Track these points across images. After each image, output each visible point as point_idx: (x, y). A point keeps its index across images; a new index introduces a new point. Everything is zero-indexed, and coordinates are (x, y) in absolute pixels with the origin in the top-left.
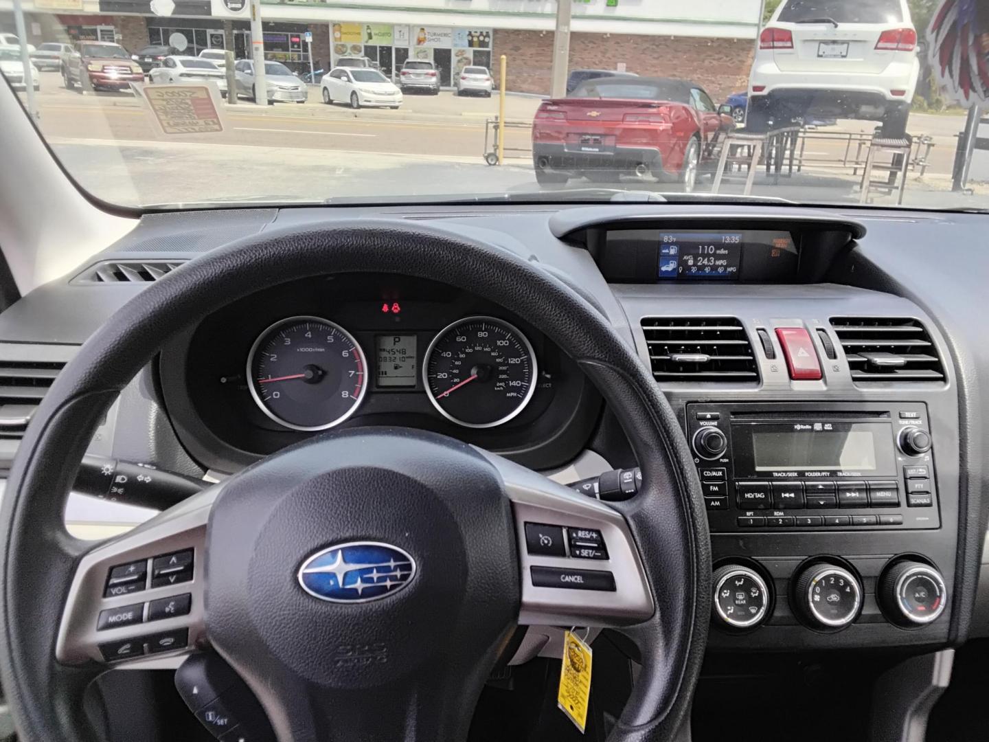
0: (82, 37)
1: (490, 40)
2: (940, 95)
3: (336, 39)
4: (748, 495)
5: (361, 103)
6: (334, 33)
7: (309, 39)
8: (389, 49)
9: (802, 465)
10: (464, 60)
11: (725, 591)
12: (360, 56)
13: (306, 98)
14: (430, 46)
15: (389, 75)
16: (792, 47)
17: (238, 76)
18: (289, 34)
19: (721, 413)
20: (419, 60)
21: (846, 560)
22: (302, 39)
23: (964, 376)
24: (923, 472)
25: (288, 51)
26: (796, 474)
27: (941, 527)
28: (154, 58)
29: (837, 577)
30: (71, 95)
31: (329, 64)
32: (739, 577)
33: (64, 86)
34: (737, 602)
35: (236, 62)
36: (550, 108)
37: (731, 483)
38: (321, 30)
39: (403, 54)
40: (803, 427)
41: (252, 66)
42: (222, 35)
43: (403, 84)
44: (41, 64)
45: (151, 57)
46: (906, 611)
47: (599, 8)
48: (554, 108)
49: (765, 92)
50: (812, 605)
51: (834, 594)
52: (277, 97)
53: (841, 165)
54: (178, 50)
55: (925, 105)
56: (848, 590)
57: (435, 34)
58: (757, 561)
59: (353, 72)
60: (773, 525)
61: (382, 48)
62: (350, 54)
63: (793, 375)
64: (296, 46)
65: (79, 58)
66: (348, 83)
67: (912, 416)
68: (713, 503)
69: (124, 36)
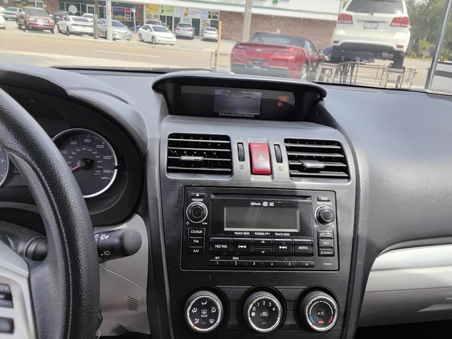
0: (27, 5)
1: (218, 16)
2: (422, 51)
3: (147, 12)
4: (217, 246)
5: (157, 42)
6: (146, 8)
7: (134, 11)
8: (171, 17)
9: (253, 227)
10: (206, 24)
11: (194, 309)
12: (158, 20)
13: (131, 38)
14: (191, 17)
15: (171, 30)
16: (352, 23)
17: (99, 26)
18: (125, 8)
19: (206, 193)
20: (185, 23)
21: (276, 289)
22: (131, 11)
23: (361, 176)
24: (330, 234)
25: (124, 16)
26: (249, 234)
27: (339, 270)
28: (61, 16)
29: (268, 301)
30: (21, 32)
31: (143, 23)
32: (204, 300)
33: (17, 27)
34: (201, 316)
35: (98, 20)
36: (239, 46)
37: (208, 238)
38: (140, 7)
39: (177, 20)
40: (256, 204)
41: (106, 22)
42: (93, 8)
43: (177, 34)
44: (7, 17)
45: (59, 16)
46: (311, 324)
47: (269, 3)
48: (241, 47)
49: (339, 44)
50: (250, 318)
51: (264, 311)
52: (117, 37)
53: (374, 80)
54: (72, 13)
55: (416, 55)
56: (274, 309)
57: (193, 12)
58: (219, 288)
59: (153, 27)
60: (231, 266)
61: (168, 17)
62: (153, 19)
63: (254, 172)
64: (128, 14)
65: (24, 14)
66: (151, 32)
67: (325, 199)
68: (194, 251)
69: (47, 5)
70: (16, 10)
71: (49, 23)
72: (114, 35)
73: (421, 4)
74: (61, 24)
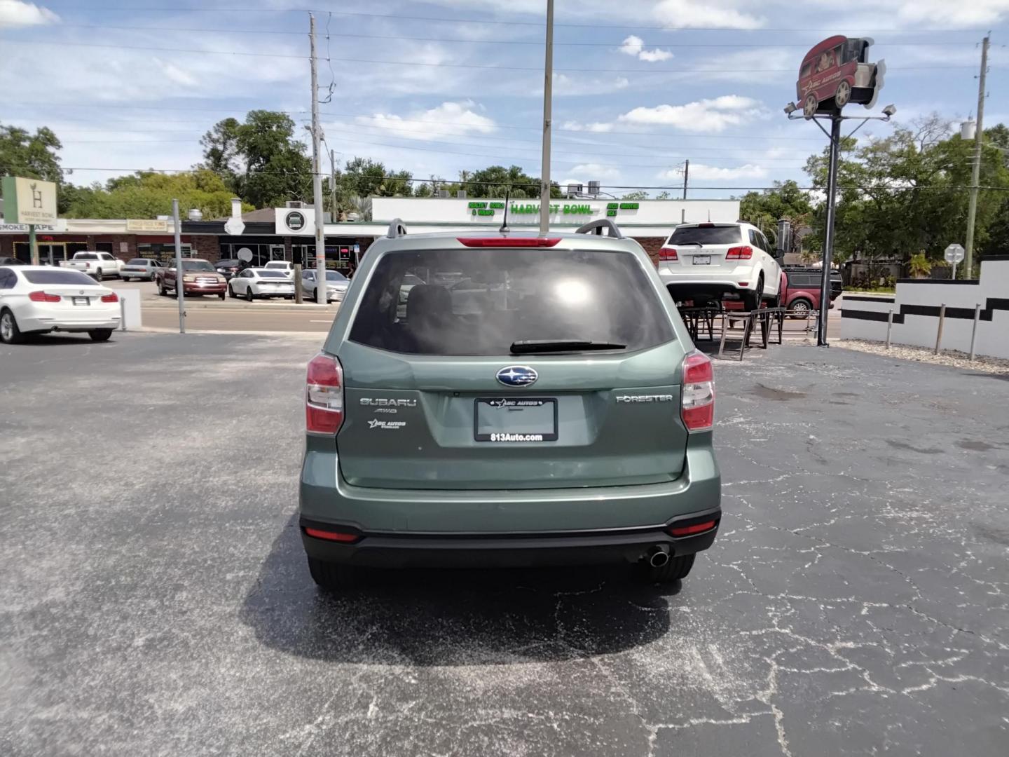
7: (357, 250)
16: (677, 259)
17: (304, 282)
18: (340, 246)
22: (351, 250)
25: (338, 260)
33: (159, 293)
35: (303, 272)
38: (367, 242)
41: (314, 274)
42: (283, 249)
54: (249, 263)
64: (345, 256)
69: (199, 251)
70: (145, 263)
71: (218, 283)
72: (329, 294)
73: (904, 190)
74: (235, 284)
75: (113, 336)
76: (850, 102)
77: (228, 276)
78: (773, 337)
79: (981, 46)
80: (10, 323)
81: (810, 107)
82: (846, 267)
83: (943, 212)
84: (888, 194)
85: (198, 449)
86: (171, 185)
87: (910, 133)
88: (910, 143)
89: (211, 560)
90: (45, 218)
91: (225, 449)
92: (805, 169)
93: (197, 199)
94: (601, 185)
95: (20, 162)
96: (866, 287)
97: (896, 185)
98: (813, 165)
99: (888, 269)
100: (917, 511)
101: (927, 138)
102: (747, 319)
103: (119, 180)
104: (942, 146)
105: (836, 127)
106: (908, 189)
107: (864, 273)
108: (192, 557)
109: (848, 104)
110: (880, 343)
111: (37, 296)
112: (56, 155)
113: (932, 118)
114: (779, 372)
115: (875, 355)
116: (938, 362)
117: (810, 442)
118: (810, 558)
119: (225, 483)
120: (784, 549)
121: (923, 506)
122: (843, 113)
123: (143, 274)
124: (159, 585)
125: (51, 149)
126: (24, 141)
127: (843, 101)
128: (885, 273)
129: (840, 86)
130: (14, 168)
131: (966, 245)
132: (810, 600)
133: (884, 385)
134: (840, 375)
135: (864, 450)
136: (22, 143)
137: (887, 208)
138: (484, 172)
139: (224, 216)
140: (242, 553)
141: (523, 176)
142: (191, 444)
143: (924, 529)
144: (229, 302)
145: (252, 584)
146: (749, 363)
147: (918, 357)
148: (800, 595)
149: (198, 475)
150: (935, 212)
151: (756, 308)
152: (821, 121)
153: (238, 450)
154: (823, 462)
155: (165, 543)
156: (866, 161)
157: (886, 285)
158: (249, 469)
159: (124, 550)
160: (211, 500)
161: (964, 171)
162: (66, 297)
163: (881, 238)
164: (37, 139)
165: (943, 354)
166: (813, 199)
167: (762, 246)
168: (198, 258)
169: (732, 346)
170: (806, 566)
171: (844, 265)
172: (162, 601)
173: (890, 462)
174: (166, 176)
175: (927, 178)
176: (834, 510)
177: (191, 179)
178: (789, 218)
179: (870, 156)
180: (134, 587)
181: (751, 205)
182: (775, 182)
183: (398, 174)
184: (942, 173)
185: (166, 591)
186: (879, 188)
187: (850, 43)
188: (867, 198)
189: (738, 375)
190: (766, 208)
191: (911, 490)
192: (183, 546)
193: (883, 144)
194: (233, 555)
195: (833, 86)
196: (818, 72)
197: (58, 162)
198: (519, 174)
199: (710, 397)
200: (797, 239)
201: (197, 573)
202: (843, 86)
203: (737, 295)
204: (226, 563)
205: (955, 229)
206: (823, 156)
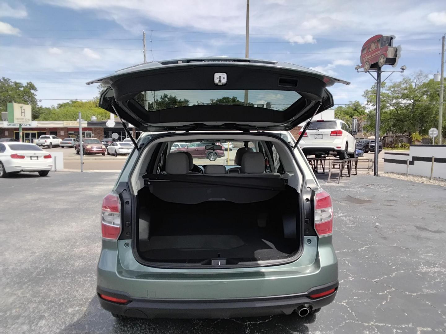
16: (307, 136)
30: (78, 157)
33: (75, 153)
45: (107, 142)
54: (116, 139)
69: (95, 134)
70: (71, 140)
71: (102, 149)
73: (408, 104)
74: (110, 149)
75: (49, 173)
76: (385, 64)
77: (106, 145)
78: (353, 171)
79: (441, 40)
80: (2, 168)
81: (367, 67)
82: (383, 139)
83: (426, 114)
84: (401, 106)
85: (73, 232)
86: (85, 106)
87: (410, 79)
88: (410, 84)
89: (63, 300)
90: (26, 121)
91: (86, 232)
92: (363, 96)
93: (95, 112)
94: (272, 104)
95: (19, 97)
96: (393, 148)
97: (405, 102)
98: (367, 94)
99: (402, 140)
100: (437, 267)
101: (418, 81)
102: (341, 164)
103: (62, 104)
104: (425, 85)
105: (379, 76)
106: (410, 104)
107: (392, 141)
108: (54, 297)
109: (384, 65)
110: (403, 174)
111: (14, 156)
112: (35, 94)
113: (419, 73)
114: (357, 189)
115: (401, 180)
116: (432, 183)
117: (377, 227)
118: (384, 298)
119: (81, 252)
120: (370, 292)
121: (440, 264)
122: (382, 70)
123: (70, 145)
124: (32, 315)
125: (32, 91)
126: (21, 88)
127: (382, 64)
128: (401, 141)
129: (381, 57)
130: (16, 99)
131: (439, 128)
132: (388, 326)
133: (409, 196)
134: (387, 191)
135: (404, 231)
136: (20, 89)
137: (401, 113)
138: (221, 99)
139: (107, 119)
140: (80, 295)
141: (238, 101)
142: (70, 230)
143: (443, 278)
144: (107, 157)
145: (81, 316)
146: (343, 185)
147: (422, 181)
148: (382, 323)
149: (69, 248)
150: (422, 114)
151: (345, 159)
152: (372, 73)
153: (92, 233)
154: (385, 238)
155: (42, 288)
156: (391, 92)
157: (402, 147)
158: (96, 243)
159: (19, 293)
160: (72, 262)
161: (435, 96)
162: (27, 156)
163: (398, 126)
164: (26, 87)
165: (434, 179)
166: (367, 108)
167: (347, 130)
168: (94, 137)
169: (334, 176)
170: (383, 303)
171: (382, 138)
172: (31, 326)
173: (419, 238)
174: (83, 102)
175: (418, 99)
176: (394, 267)
177: (94, 103)
178: (357, 117)
179: (392, 89)
180: (18, 317)
181: (339, 112)
182: (350, 101)
183: (183, 100)
184: (425, 97)
185: (35, 320)
186: (397, 104)
187: (384, 38)
188: (391, 108)
189: (338, 191)
190: (346, 113)
191: (432, 255)
192: (51, 290)
193: (398, 84)
194: (75, 296)
195: (377, 57)
196: (370, 51)
197: (35, 97)
198: (236, 100)
199: (330, 216)
200: (360, 126)
201: (53, 308)
202: (382, 57)
203: (336, 153)
204: (70, 301)
205: (432, 121)
206: (371, 90)
